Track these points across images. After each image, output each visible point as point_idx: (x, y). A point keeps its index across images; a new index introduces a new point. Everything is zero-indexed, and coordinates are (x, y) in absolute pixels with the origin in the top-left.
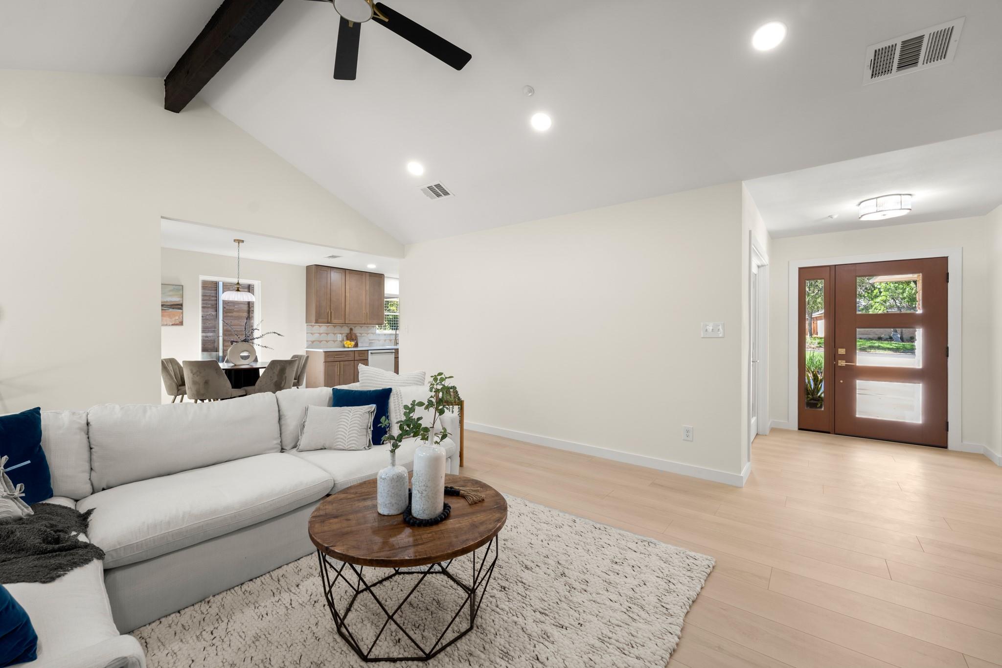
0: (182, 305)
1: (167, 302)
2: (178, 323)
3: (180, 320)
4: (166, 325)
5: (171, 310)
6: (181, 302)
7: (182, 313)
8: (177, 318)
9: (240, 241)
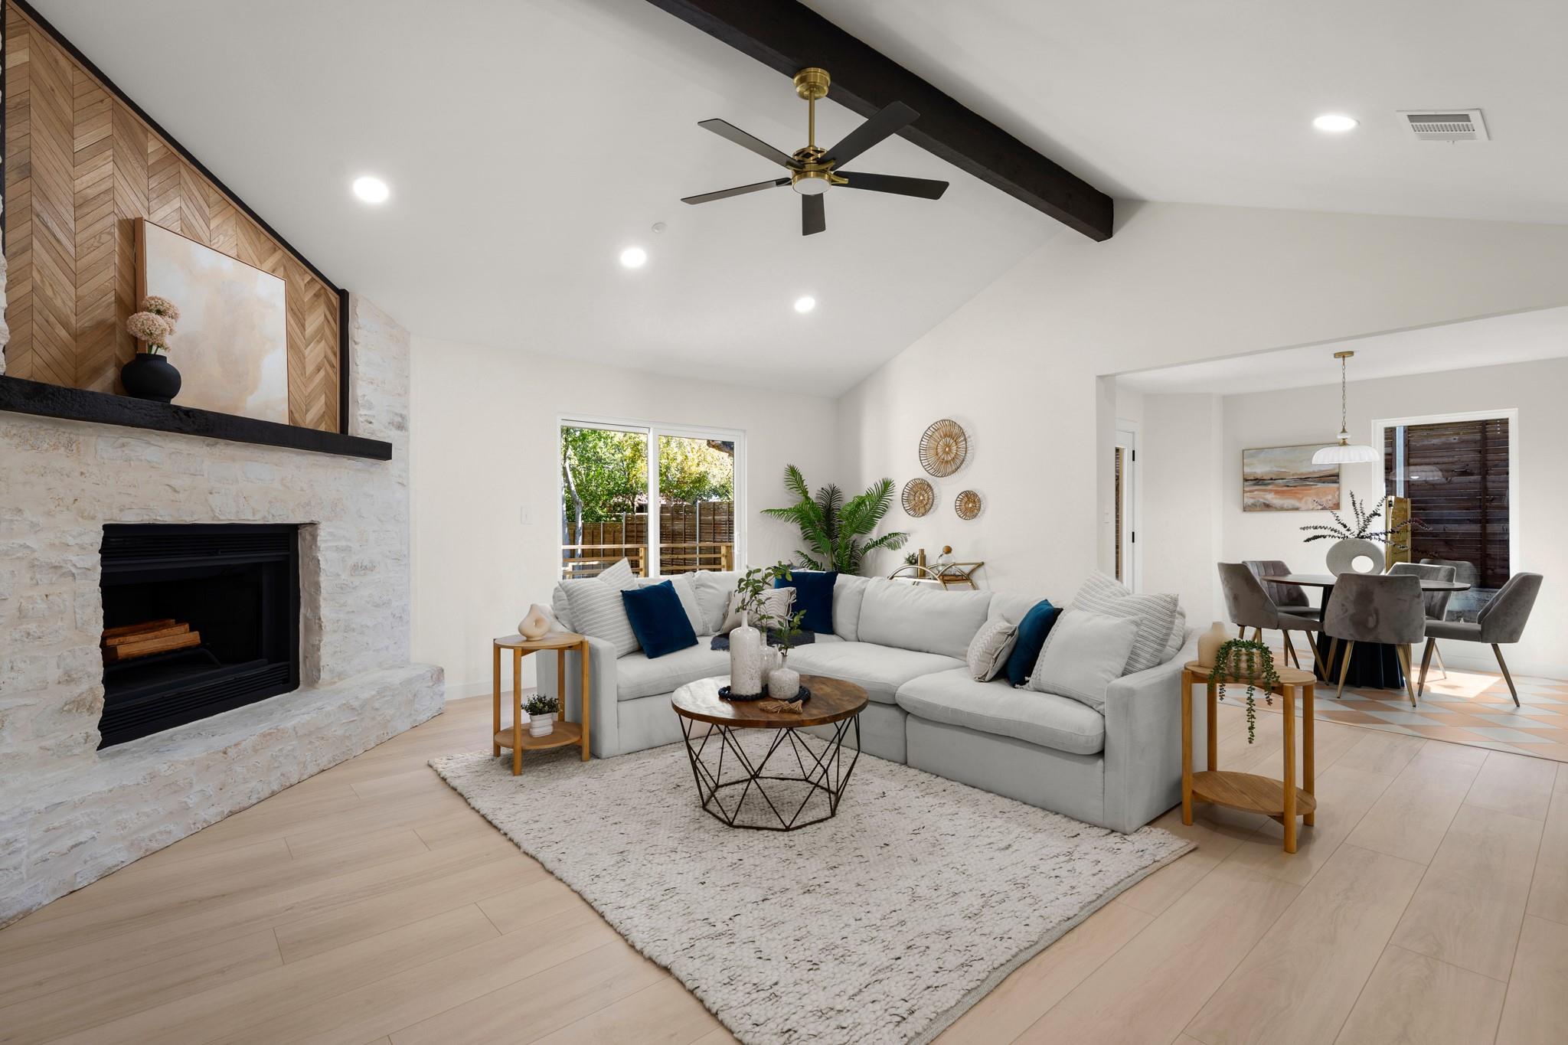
0: (1337, 475)
1: (1314, 472)
2: (1332, 506)
3: (1335, 501)
4: (1313, 509)
5: (1320, 485)
6: (1337, 471)
7: (1339, 489)
8: (1330, 497)
9: (1343, 355)
